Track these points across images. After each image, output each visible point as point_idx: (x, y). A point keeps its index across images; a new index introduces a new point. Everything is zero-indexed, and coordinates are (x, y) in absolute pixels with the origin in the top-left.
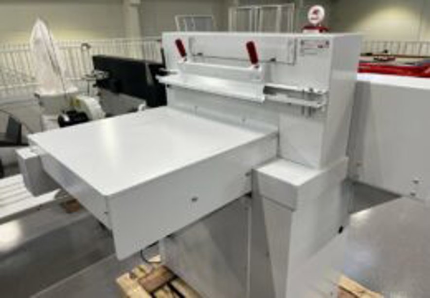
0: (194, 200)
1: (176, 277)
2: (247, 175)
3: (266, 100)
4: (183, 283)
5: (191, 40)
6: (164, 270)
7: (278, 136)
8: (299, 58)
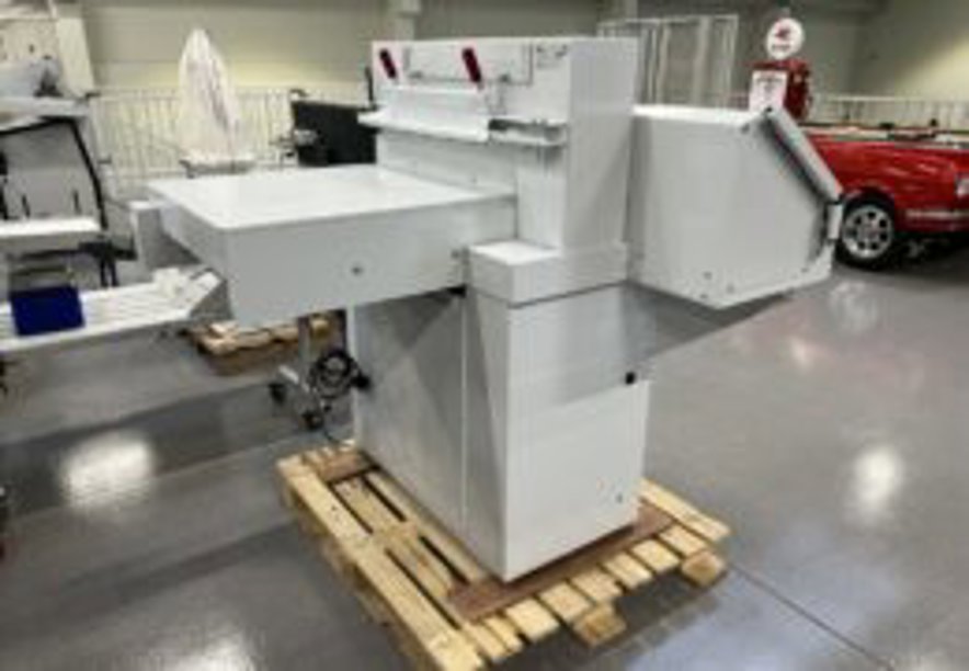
0: (357, 271)
1: (376, 468)
2: (455, 255)
3: (490, 139)
4: (387, 476)
5: (407, 54)
6: (359, 457)
7: (513, 201)
8: (538, 74)
